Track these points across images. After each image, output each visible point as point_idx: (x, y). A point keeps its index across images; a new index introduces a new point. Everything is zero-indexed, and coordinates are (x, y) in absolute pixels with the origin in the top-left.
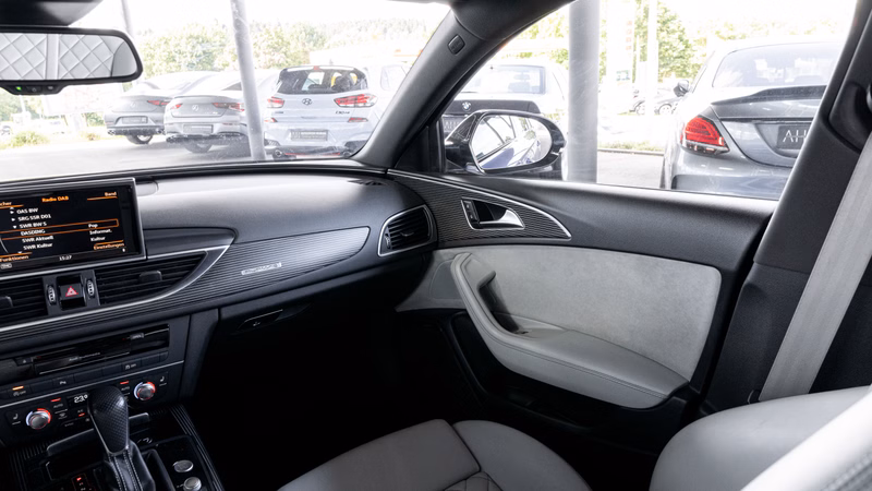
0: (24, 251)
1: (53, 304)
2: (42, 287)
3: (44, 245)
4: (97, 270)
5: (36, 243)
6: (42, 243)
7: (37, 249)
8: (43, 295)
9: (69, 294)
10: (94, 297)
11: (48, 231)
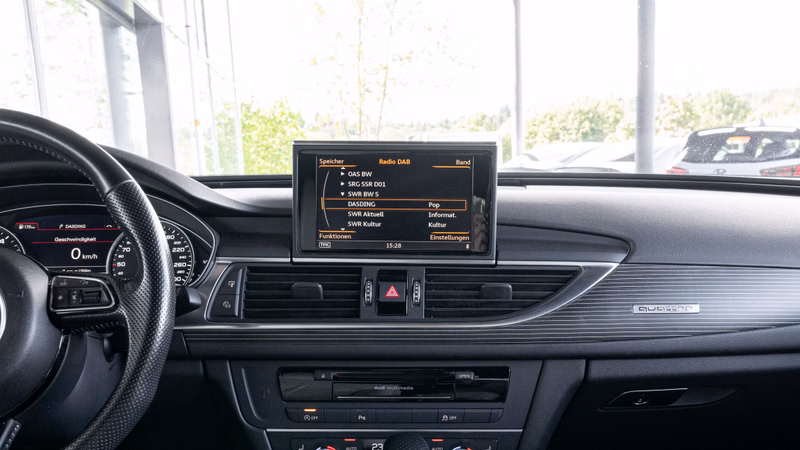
0: (348, 228)
1: (369, 304)
2: (359, 279)
3: (372, 224)
4: (431, 270)
5: (362, 219)
6: (369, 220)
7: (363, 228)
8: (359, 289)
10: (419, 305)
11: (379, 204)
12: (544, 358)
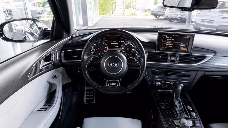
0: (166, 47)
1: (169, 60)
2: (167, 55)
3: (170, 46)
4: (179, 55)
5: (169, 45)
6: (170, 45)
7: (168, 47)
8: (167, 58)
9: (173, 59)
10: (177, 61)
11: (172, 43)
12: (198, 71)
